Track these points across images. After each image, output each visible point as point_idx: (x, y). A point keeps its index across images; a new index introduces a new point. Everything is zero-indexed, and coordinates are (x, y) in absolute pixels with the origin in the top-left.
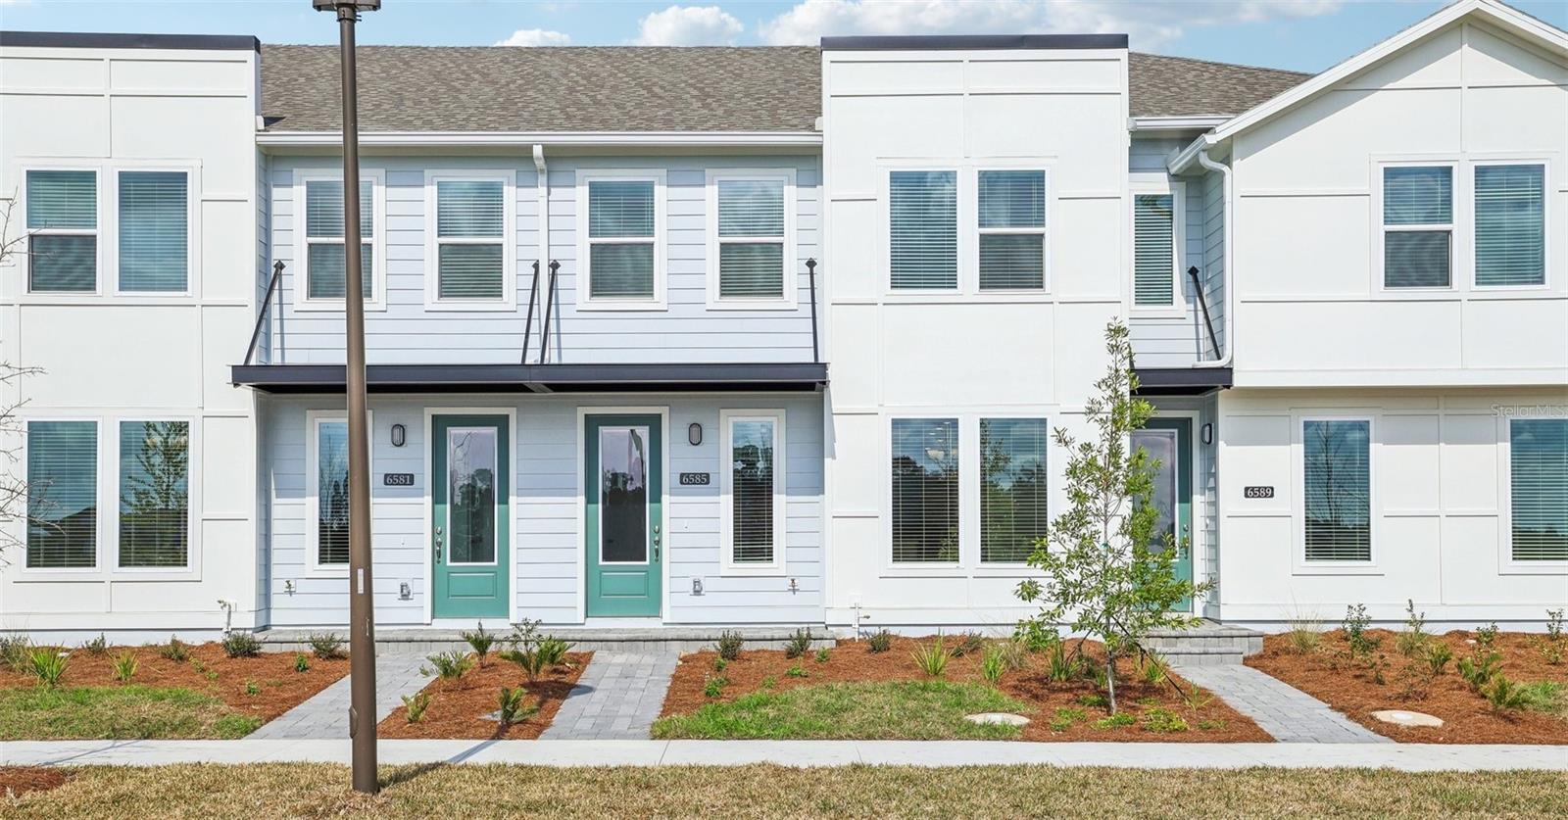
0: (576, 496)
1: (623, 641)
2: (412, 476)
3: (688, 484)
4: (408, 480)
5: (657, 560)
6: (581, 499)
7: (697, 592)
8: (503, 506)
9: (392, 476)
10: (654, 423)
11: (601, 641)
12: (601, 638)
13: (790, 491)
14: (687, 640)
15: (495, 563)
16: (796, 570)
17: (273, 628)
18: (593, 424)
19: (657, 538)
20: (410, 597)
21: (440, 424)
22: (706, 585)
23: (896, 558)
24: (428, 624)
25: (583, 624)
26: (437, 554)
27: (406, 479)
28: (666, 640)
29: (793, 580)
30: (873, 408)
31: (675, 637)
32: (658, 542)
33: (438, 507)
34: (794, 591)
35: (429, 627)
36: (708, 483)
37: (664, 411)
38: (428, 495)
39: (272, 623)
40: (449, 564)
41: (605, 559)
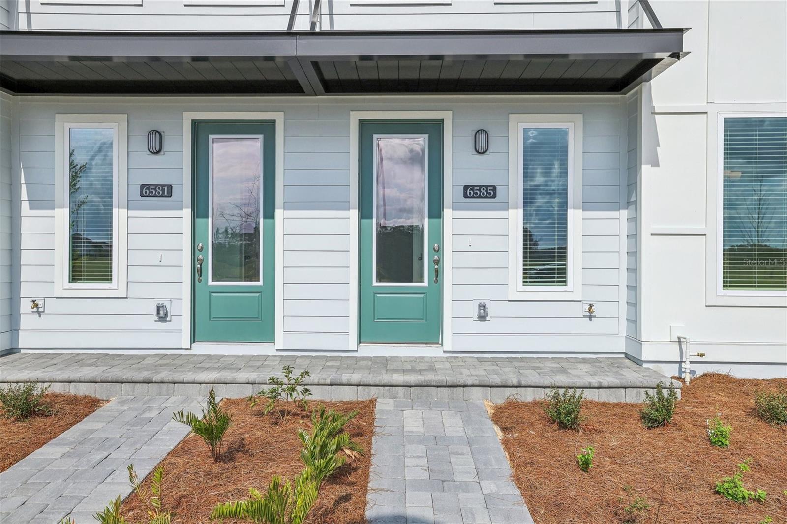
0: (348, 209)
1: (410, 387)
2: (170, 187)
3: (473, 197)
4: (165, 191)
5: (436, 282)
6: (354, 214)
7: (482, 318)
8: (269, 221)
9: (148, 187)
10: (434, 129)
11: (384, 386)
12: (384, 383)
13: (587, 206)
14: (491, 387)
15: (261, 283)
16: (594, 294)
17: (22, 351)
18: (367, 129)
19: (436, 257)
20: (168, 319)
21: (200, 131)
22: (491, 310)
23: (727, 284)
24: (187, 349)
25: (356, 351)
26: (197, 272)
27: (163, 190)
28: (464, 386)
29: (591, 306)
30: (701, 106)
31: (477, 383)
32: (437, 262)
33: (199, 221)
34: (590, 317)
35: (188, 352)
36: (494, 196)
37: (447, 116)
38: (187, 208)
39: (20, 346)
40: (210, 283)
41: (380, 278)
